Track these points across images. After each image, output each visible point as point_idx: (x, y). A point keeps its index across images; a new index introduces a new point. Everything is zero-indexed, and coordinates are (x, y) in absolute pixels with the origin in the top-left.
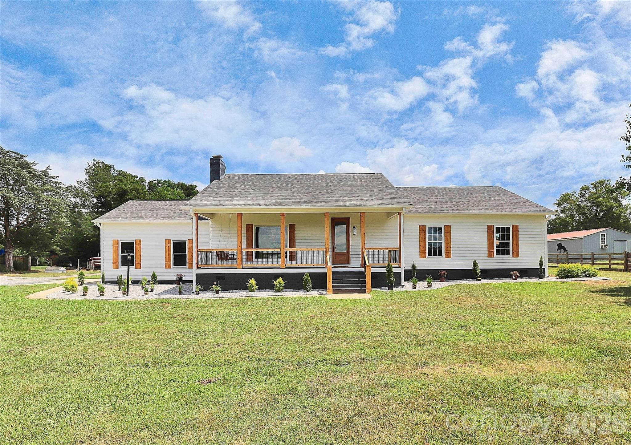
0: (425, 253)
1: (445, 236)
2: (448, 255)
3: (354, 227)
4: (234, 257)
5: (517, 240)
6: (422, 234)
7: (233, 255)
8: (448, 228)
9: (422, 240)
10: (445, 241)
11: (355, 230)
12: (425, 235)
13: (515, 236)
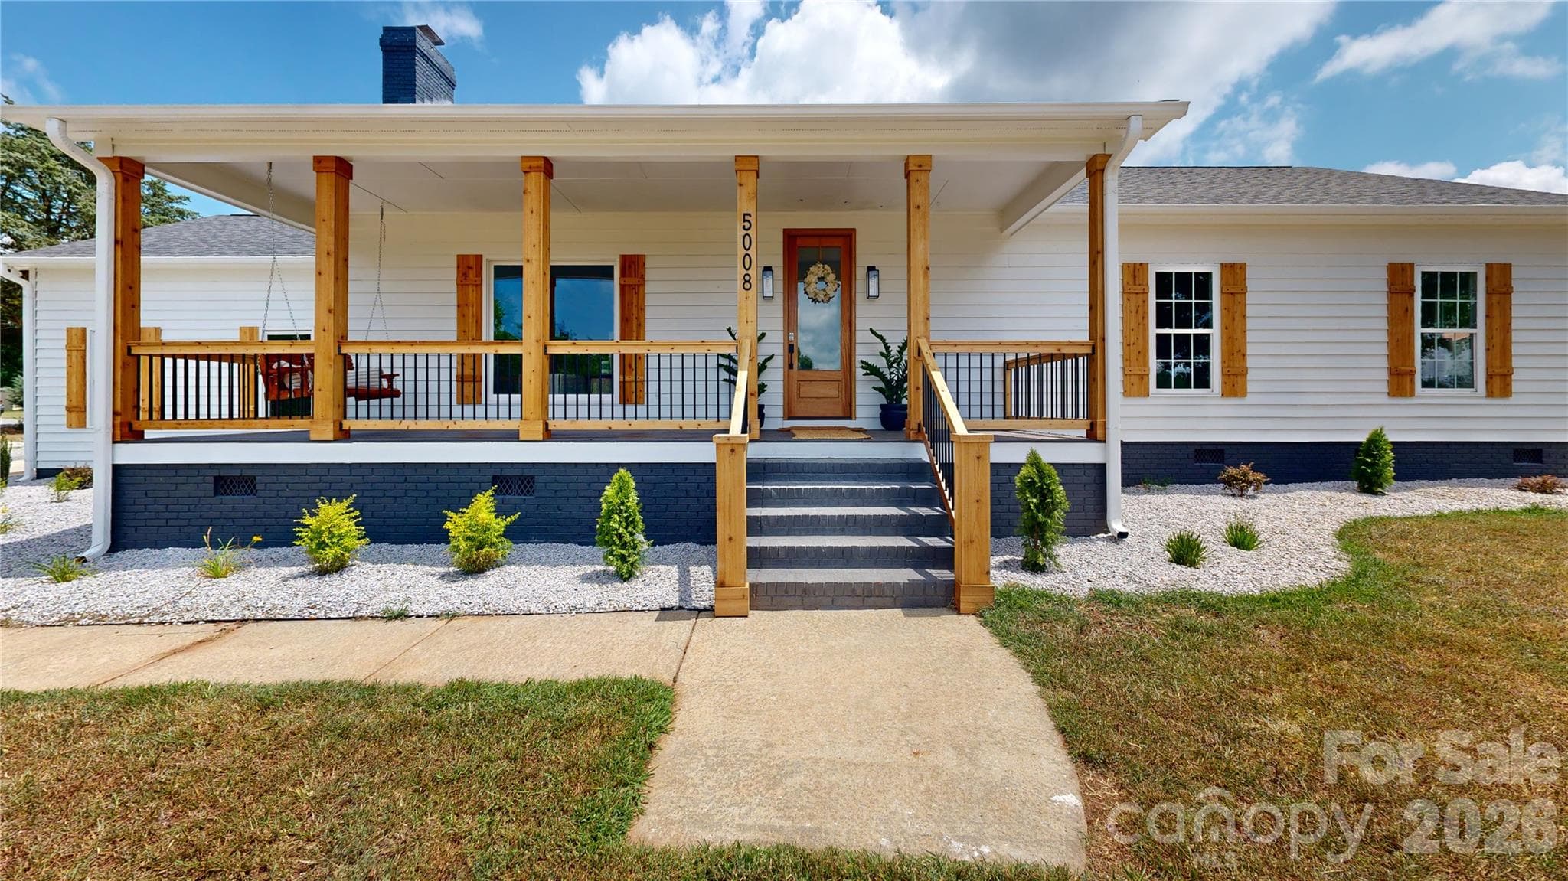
0: (1143, 377)
1: (1226, 309)
2: (1235, 383)
3: (871, 269)
4: (391, 386)
5: (1507, 329)
6: (1132, 297)
7: (390, 378)
8: (1234, 273)
9: (1134, 324)
10: (1225, 328)
11: (873, 282)
12: (1145, 302)
13: (1496, 312)
